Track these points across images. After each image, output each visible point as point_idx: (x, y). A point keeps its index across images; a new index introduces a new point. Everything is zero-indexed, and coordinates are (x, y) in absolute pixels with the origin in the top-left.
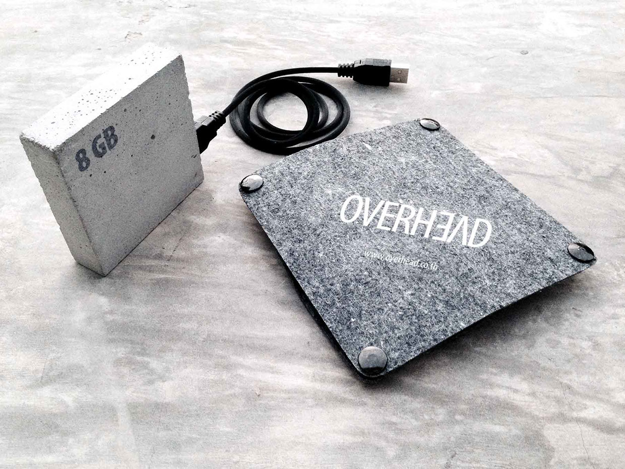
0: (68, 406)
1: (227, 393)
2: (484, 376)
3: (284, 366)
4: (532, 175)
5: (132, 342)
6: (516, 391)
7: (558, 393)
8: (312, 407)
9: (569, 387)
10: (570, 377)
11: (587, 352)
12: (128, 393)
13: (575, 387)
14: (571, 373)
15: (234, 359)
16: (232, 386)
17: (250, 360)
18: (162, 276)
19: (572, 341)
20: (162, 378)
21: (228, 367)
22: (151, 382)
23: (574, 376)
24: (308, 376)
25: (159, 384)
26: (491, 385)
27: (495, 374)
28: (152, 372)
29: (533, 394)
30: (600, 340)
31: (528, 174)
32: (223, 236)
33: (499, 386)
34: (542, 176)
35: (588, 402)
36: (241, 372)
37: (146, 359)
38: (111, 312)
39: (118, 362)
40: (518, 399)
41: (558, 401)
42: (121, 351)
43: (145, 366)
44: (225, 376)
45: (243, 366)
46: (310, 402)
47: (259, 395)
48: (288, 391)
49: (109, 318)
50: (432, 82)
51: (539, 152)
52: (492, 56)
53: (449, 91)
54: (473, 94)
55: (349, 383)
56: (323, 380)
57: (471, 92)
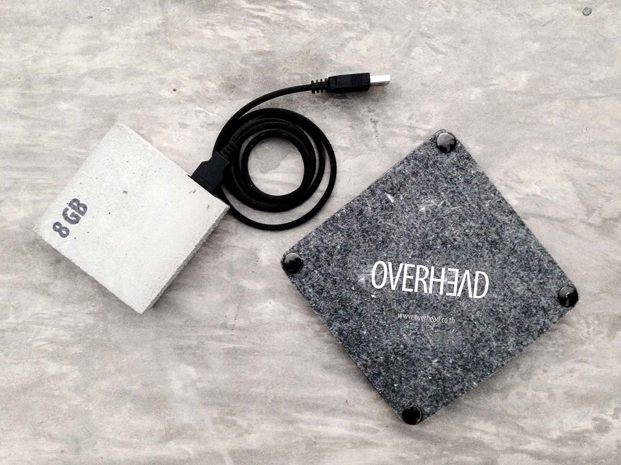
0: (189, 455)
1: (294, 441)
2: (467, 423)
3: (329, 419)
4: (549, 218)
5: (220, 405)
6: (487, 433)
7: (514, 433)
8: (351, 448)
9: (523, 429)
10: (525, 421)
11: (543, 401)
12: (227, 443)
13: (527, 429)
14: (527, 418)
15: (297, 416)
16: (296, 436)
17: (307, 416)
18: (231, 346)
19: (535, 392)
20: (248, 432)
21: (291, 422)
22: (240, 435)
23: (528, 421)
24: (347, 427)
25: (246, 436)
26: (471, 429)
27: (475, 421)
28: (240, 427)
29: (497, 435)
30: (555, 391)
31: (544, 216)
32: (273, 303)
33: (476, 430)
34: (557, 220)
35: (532, 439)
36: (301, 425)
37: (234, 418)
38: (199, 380)
39: (214, 421)
40: (486, 439)
41: (513, 438)
42: (215, 412)
43: (234, 423)
44: (290, 429)
45: (302, 421)
46: (349, 445)
47: (315, 442)
48: (333, 438)
49: (199, 385)
50: (475, 72)
51: (562, 185)
52: (550, 19)
53: (492, 88)
54: (516, 93)
55: (375, 431)
56: (357, 429)
57: (515, 89)
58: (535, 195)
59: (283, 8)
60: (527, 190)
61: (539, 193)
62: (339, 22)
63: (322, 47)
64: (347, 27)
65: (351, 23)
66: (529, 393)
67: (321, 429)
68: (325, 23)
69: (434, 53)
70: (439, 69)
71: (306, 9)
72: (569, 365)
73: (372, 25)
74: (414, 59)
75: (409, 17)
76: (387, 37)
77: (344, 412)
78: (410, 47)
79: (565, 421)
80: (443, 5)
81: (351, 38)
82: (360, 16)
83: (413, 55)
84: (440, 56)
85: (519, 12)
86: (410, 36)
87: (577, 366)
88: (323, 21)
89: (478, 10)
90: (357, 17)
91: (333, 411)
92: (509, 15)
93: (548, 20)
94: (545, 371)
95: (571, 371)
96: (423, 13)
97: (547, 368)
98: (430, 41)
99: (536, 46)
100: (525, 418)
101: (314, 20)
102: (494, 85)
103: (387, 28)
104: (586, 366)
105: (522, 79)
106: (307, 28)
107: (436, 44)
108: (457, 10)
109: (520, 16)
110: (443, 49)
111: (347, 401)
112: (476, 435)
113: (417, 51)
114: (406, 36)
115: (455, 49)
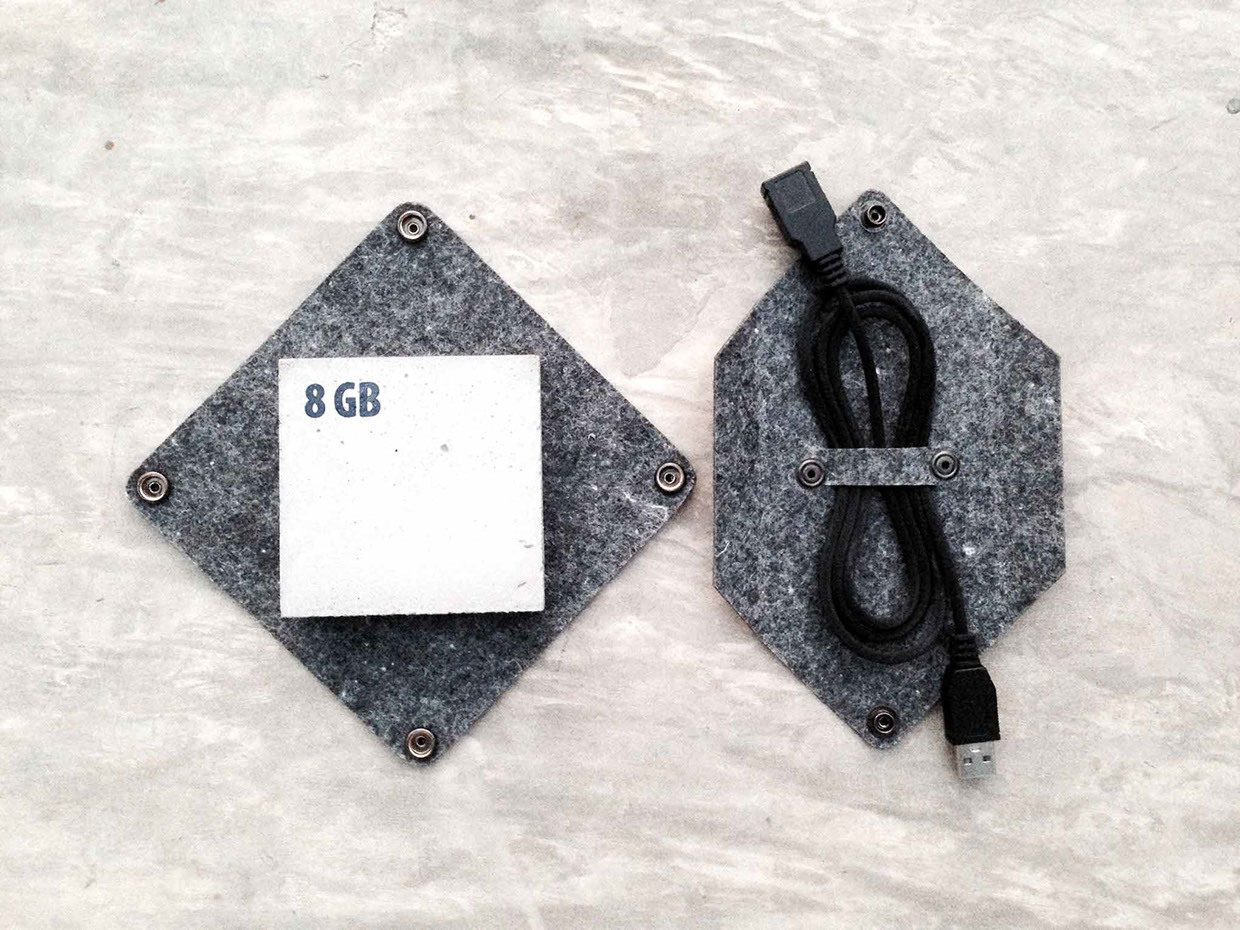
0: (463, 911)
1: (667, 891)
2: (998, 871)
3: (733, 853)
4: (1161, 484)
5: (525, 815)
6: (1034, 892)
7: (1085, 893)
8: (773, 912)
9: (1101, 884)
10: (1108, 870)
11: (1142, 832)
12: (536, 892)
13: (1110, 886)
14: (1111, 864)
15: (669, 842)
16: (670, 883)
17: (690, 845)
18: (553, 701)
19: (1127, 817)
20: (577, 871)
21: (661, 855)
22: (563, 877)
23: (1114, 869)
24: (766, 869)
25: (574, 880)
26: (1005, 884)
27: (1014, 869)
28: (562, 861)
29: (1054, 896)
30: (1164, 814)
31: (1151, 481)
32: (636, 622)
33: (1014, 885)
34: (1174, 488)
35: (1118, 906)
36: (678, 862)
37: (553, 843)
38: (490, 766)
39: (514, 848)
40: (1033, 903)
41: (1083, 904)
42: (517, 831)
43: (551, 853)
44: (659, 869)
45: (681, 854)
46: (770, 906)
47: (704, 897)
48: (741, 891)
49: (490, 775)
50: (1026, 207)
51: (1186, 423)
52: (1167, 118)
53: (1058, 237)
54: (1102, 249)
55: (820, 880)
56: (788, 875)
57: (1100, 241)
58: (1135, 439)
59: (679, 77)
60: (1118, 430)
61: (1142, 436)
62: (782, 106)
63: (747, 150)
64: (795, 116)
65: (800, 108)
66: (1117, 818)
67: (715, 872)
68: (753, 106)
69: (953, 171)
70: (960, 198)
71: (723, 81)
72: (1192, 764)
73: (841, 114)
74: (916, 178)
75: (909, 103)
76: (868, 137)
77: (763, 841)
78: (908, 158)
79: (1181, 872)
80: (971, 82)
81: (801, 136)
82: (819, 97)
83: (915, 171)
84: (964, 176)
85: (1111, 101)
86: (911, 136)
87: (1209, 768)
88: (749, 104)
89: (1035, 94)
90: (814, 99)
91: (741, 838)
92: (1092, 107)
93: (1161, 118)
94: (1147, 775)
95: (1195, 777)
96: (935, 96)
97: (1150, 770)
98: (944, 147)
99: (1141, 165)
100: (1105, 864)
101: (734, 100)
102: (1061, 231)
103: (868, 121)
104: (1223, 768)
105: (1114, 224)
106: (722, 116)
107: (957, 155)
108: (997, 93)
109: (1111, 108)
110: (969, 162)
111: (768, 820)
112: (1014, 895)
113: (921, 165)
114: (903, 137)
115: (992, 163)
